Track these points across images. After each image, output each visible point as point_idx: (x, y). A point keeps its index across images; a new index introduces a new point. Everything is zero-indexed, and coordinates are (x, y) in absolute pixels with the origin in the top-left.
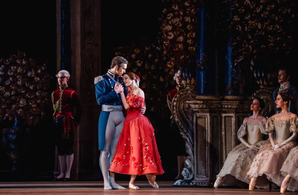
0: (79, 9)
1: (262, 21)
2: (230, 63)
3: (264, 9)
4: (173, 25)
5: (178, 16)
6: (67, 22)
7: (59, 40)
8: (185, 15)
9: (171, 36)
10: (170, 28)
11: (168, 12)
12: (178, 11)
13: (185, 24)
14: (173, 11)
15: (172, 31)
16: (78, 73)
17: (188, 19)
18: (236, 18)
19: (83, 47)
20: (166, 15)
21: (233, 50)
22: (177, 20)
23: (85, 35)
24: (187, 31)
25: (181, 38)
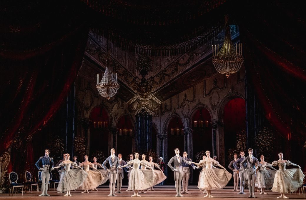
0: (218, 140)
1: (265, 143)
2: (256, 155)
3: (265, 140)
4: (240, 144)
5: (241, 142)
6: (215, 143)
7: (213, 148)
8: (243, 142)
9: (240, 147)
10: (239, 145)
11: (238, 141)
12: (241, 141)
13: (243, 144)
14: (240, 141)
15: (240, 146)
16: (219, 156)
17: (244, 143)
18: (257, 143)
19: (220, 149)
20: (238, 142)
21: (257, 151)
22: (241, 143)
23: (220, 146)
24: (244, 146)
25: (242, 148)
